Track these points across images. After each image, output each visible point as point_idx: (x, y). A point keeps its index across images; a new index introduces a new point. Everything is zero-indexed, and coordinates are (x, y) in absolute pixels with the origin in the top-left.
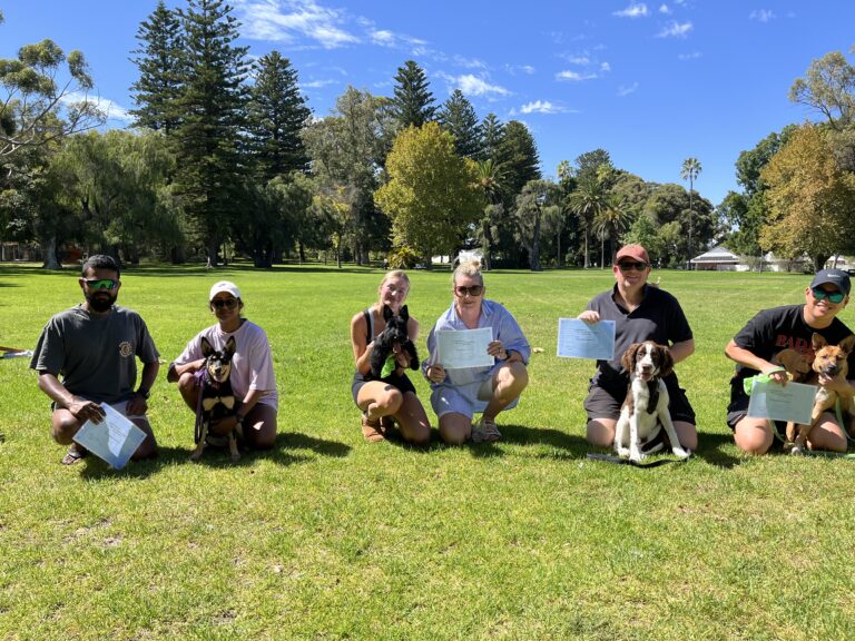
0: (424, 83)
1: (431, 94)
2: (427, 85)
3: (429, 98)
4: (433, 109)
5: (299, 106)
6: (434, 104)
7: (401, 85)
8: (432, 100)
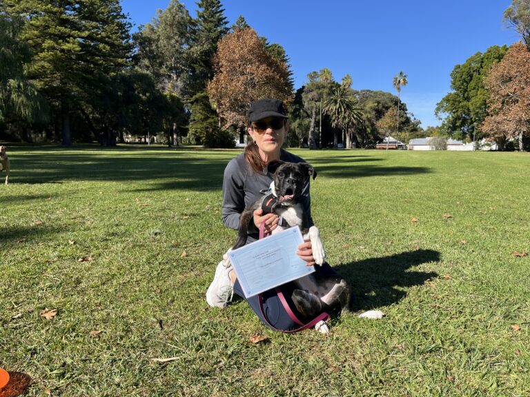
0: (221, 8)
1: (225, 18)
2: (221, 11)
3: (224, 21)
4: (227, 29)
5: (123, 21)
6: (227, 26)
7: (201, 10)
8: (226, 23)
